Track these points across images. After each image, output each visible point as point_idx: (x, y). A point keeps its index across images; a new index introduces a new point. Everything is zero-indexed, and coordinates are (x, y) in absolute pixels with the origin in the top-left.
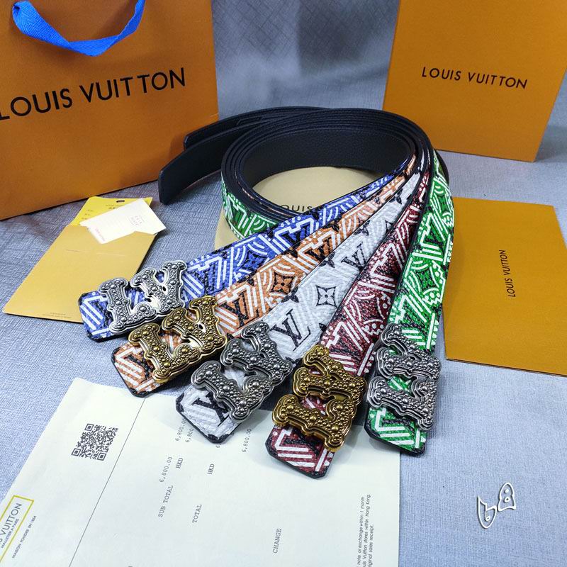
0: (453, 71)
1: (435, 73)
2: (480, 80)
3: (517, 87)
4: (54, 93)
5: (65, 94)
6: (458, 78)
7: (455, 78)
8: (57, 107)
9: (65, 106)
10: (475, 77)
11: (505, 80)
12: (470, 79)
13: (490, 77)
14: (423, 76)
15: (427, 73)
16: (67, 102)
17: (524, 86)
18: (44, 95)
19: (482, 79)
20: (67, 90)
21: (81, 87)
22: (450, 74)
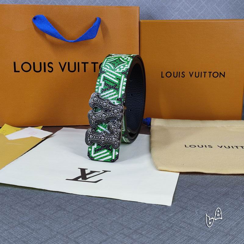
0: (179, 72)
2: (197, 76)
3: (220, 77)
4: (45, 63)
5: (50, 65)
6: (183, 76)
7: (182, 76)
8: (45, 71)
9: (49, 71)
10: (194, 74)
12: (191, 76)
14: (162, 77)
15: (164, 75)
16: (51, 70)
17: (224, 76)
20: (52, 63)
21: (59, 63)
22: (178, 74)
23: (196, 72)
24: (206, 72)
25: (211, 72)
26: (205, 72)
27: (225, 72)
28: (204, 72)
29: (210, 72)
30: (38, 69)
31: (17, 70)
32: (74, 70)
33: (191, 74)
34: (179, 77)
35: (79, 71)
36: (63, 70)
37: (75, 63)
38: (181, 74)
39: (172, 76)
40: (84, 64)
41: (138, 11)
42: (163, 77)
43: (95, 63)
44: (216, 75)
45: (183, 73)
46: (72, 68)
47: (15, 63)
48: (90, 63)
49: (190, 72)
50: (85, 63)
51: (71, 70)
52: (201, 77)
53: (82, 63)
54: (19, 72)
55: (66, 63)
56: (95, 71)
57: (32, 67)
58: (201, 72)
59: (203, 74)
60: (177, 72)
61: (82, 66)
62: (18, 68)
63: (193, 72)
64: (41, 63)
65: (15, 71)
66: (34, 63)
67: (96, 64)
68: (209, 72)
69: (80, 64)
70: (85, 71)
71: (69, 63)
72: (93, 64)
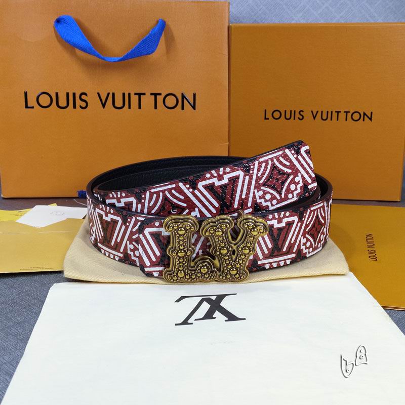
0: (295, 111)
1: (277, 115)
2: (325, 117)
4: (74, 94)
5: (83, 97)
6: (301, 117)
7: (299, 118)
9: (81, 107)
10: (319, 115)
11: (349, 115)
12: (314, 118)
13: (334, 113)
14: (266, 119)
15: (269, 115)
16: (84, 105)
18: (66, 94)
19: (327, 116)
20: (86, 94)
21: (98, 94)
22: (293, 114)
23: (322, 112)
24: (340, 112)
25: (349, 112)
26: (338, 112)
27: (372, 113)
28: (336, 112)
29: (347, 112)
30: (63, 103)
31: (29, 105)
32: (121, 105)
33: (315, 115)
34: (294, 119)
35: (130, 107)
36: (104, 106)
37: (124, 94)
38: (297, 113)
39: (282, 117)
40: (137, 96)
41: (227, 8)
42: (268, 119)
43: (156, 95)
44: (356, 116)
45: (301, 113)
46: (119, 103)
47: (26, 94)
48: (148, 94)
49: (312, 112)
50: (139, 95)
51: (117, 105)
52: (331, 120)
53: (136, 94)
54: (33, 107)
55: (109, 94)
56: (156, 108)
57: (55, 100)
58: (332, 112)
59: (335, 115)
60: (291, 111)
61: (134, 99)
62: (32, 101)
63: (317, 112)
64: (68, 94)
65: (27, 107)
66: (57, 94)
67: (158, 96)
68: (345, 112)
69: (132, 96)
70: (140, 107)
71: (113, 94)
72: (153, 96)
